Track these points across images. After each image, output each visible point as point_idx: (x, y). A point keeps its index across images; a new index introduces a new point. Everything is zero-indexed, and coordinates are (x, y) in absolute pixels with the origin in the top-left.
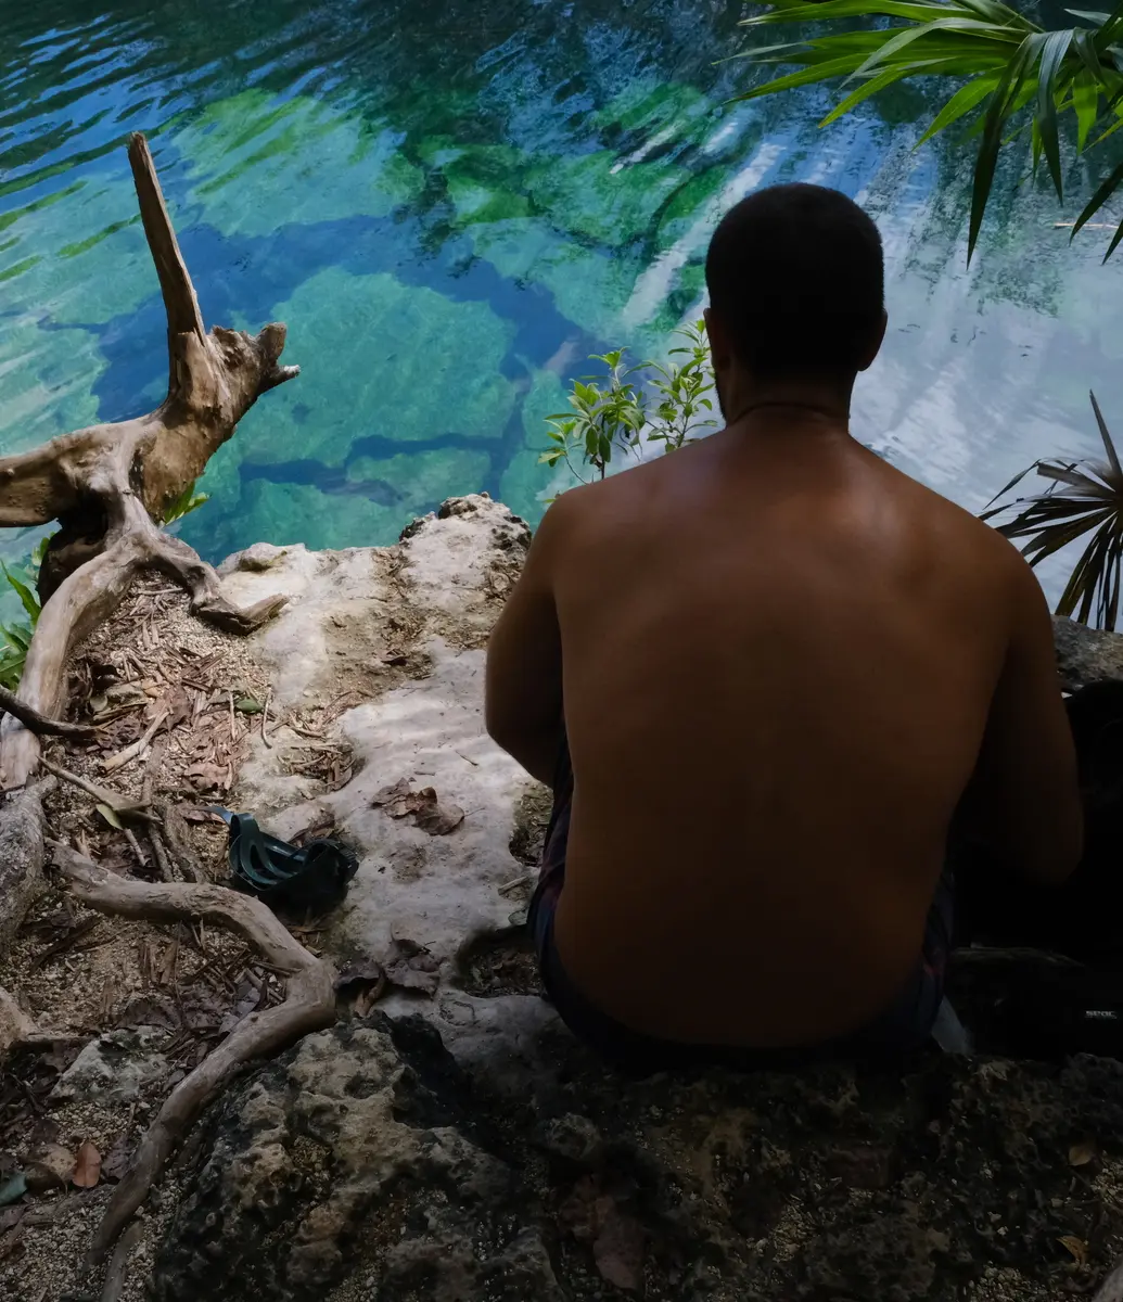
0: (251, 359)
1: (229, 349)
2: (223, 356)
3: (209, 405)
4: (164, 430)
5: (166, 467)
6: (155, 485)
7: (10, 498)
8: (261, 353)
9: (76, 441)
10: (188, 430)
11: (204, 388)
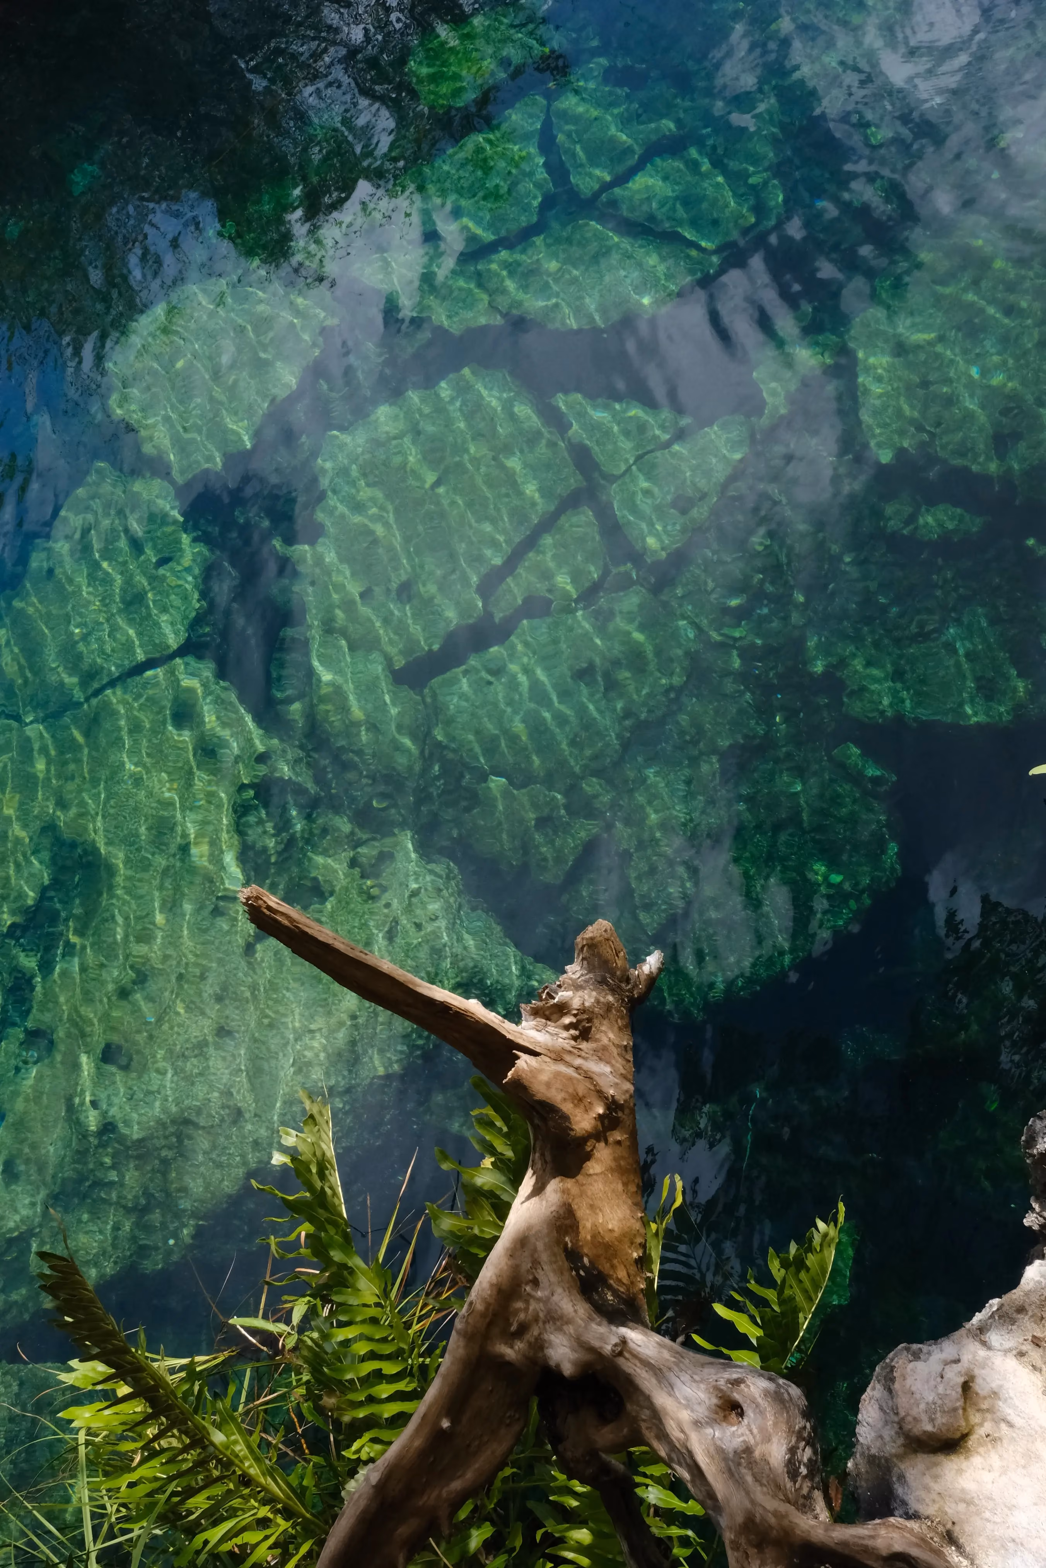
0: (598, 1001)
1: (567, 1020)
2: (565, 1034)
3: (601, 1111)
4: (569, 1183)
5: (611, 1231)
6: (615, 1261)
7: (469, 1446)
8: (603, 982)
9: (487, 1309)
10: (598, 1161)
11: (578, 1100)
